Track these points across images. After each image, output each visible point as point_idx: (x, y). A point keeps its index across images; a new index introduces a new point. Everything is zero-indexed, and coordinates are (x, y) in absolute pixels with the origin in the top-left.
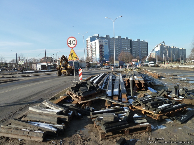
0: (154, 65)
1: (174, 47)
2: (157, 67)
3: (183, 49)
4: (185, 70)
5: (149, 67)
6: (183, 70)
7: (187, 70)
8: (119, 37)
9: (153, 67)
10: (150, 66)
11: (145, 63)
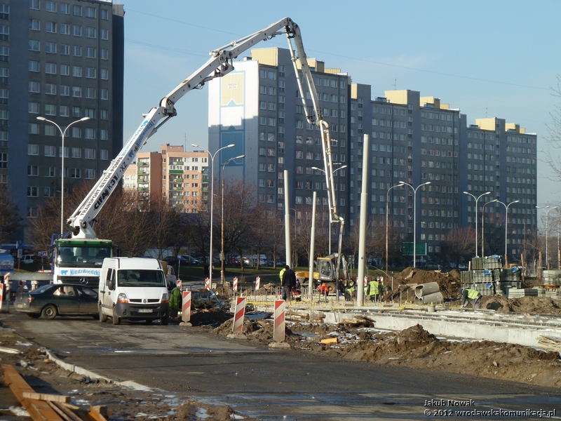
0: (156, 293)
1: (413, 96)
2: (195, 320)
3: (509, 126)
4: (485, 372)
5: (107, 319)
6: (471, 371)
7: (510, 375)
9: (148, 321)
10: (116, 307)
11: (59, 272)
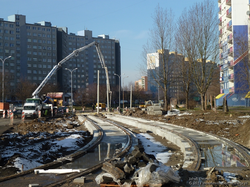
8: (18, 17)
